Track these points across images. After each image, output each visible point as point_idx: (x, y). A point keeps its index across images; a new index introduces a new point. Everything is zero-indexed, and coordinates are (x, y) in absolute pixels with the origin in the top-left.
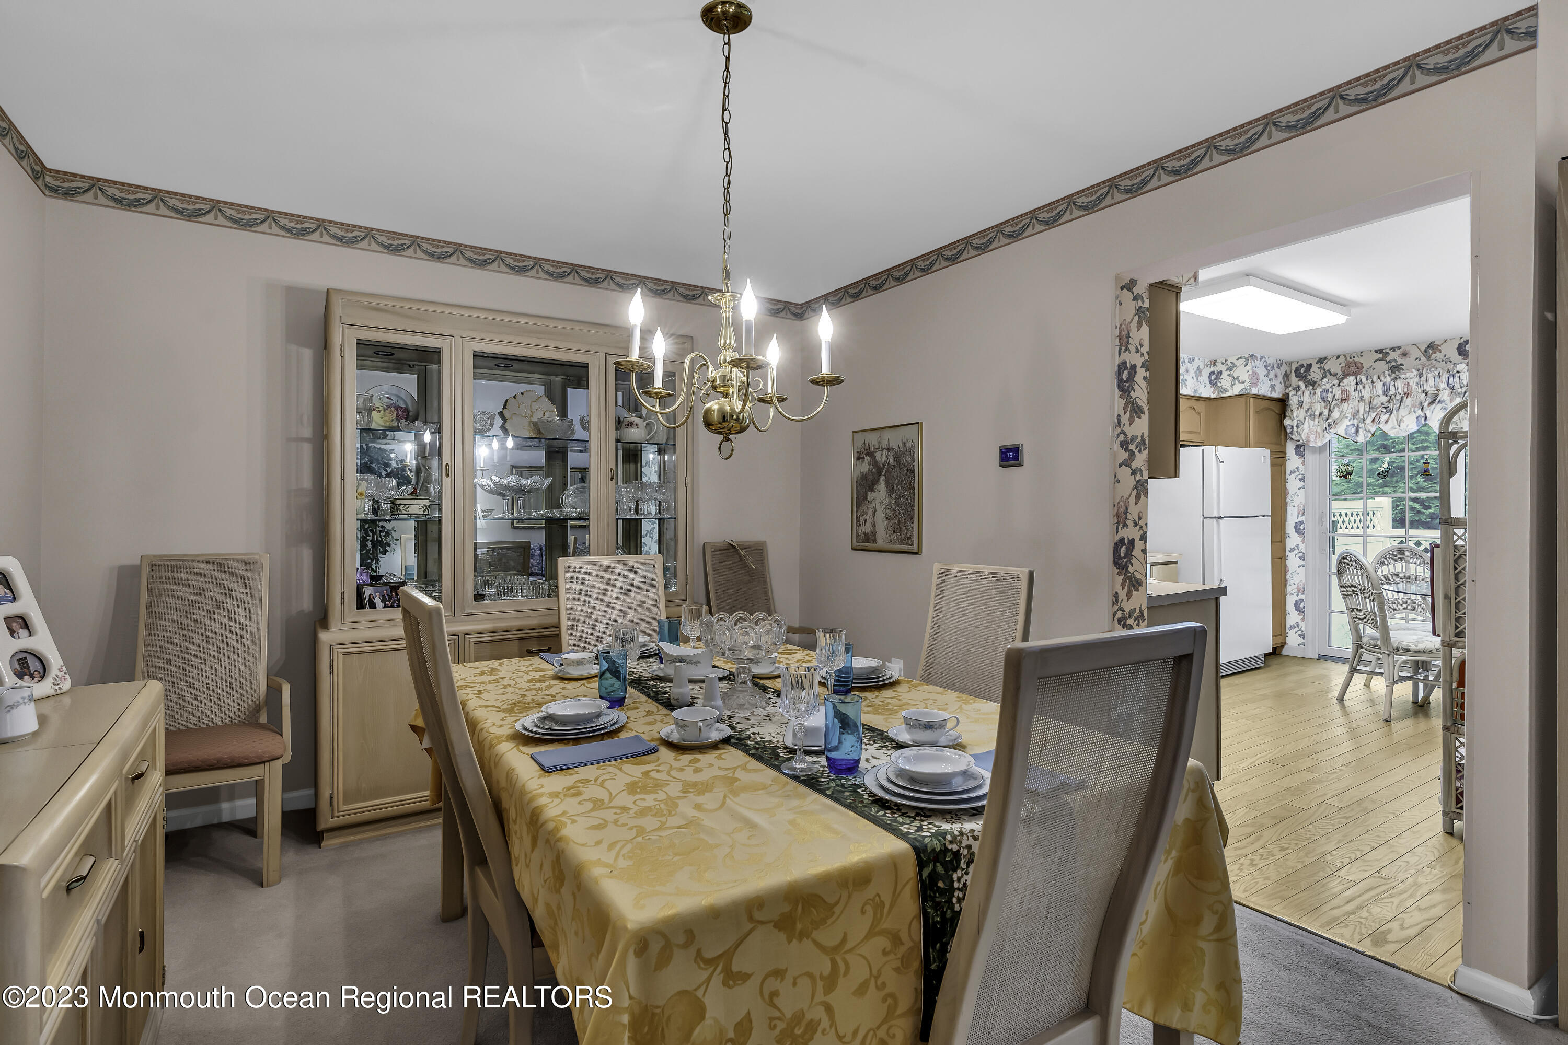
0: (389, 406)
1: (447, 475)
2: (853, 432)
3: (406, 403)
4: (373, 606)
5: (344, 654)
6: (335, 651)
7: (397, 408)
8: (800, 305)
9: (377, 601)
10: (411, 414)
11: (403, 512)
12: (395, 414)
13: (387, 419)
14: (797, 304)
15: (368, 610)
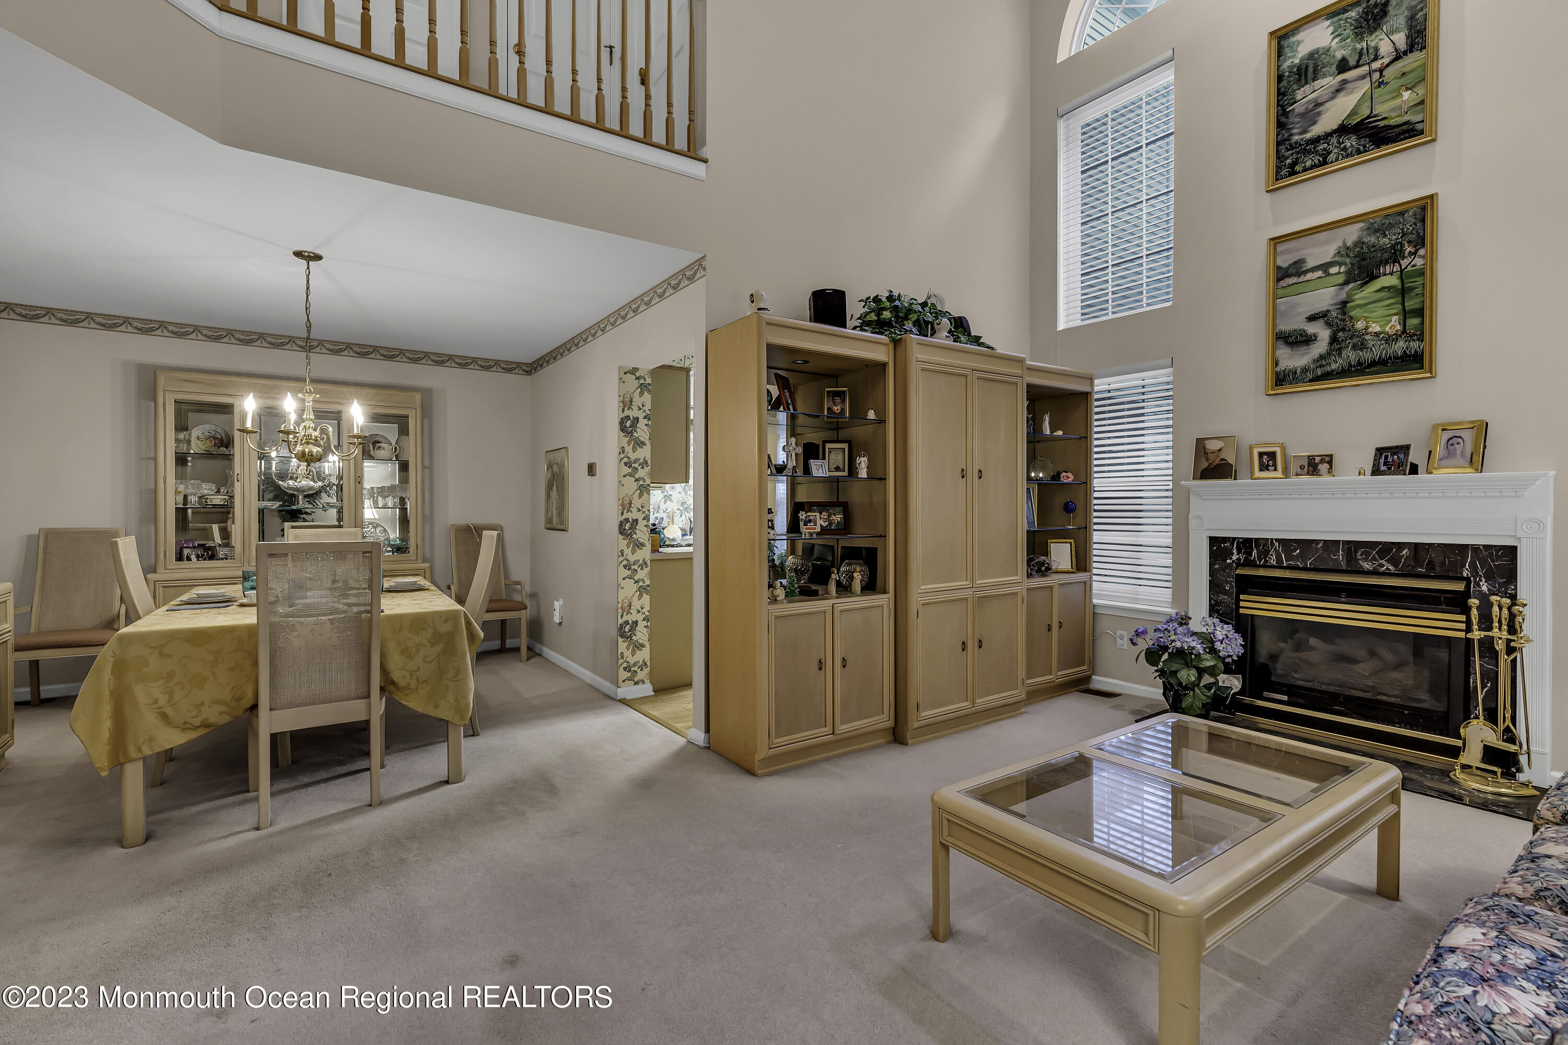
0: (209, 437)
1: (238, 481)
2: (546, 452)
3: (221, 436)
4: (189, 559)
5: (164, 587)
6: (157, 586)
7: (215, 438)
8: (530, 364)
9: (193, 557)
10: (224, 442)
11: (209, 503)
12: (213, 442)
13: (208, 445)
14: (528, 364)
15: (186, 562)
